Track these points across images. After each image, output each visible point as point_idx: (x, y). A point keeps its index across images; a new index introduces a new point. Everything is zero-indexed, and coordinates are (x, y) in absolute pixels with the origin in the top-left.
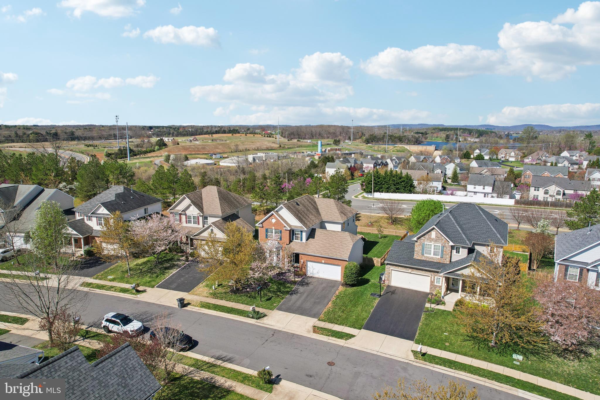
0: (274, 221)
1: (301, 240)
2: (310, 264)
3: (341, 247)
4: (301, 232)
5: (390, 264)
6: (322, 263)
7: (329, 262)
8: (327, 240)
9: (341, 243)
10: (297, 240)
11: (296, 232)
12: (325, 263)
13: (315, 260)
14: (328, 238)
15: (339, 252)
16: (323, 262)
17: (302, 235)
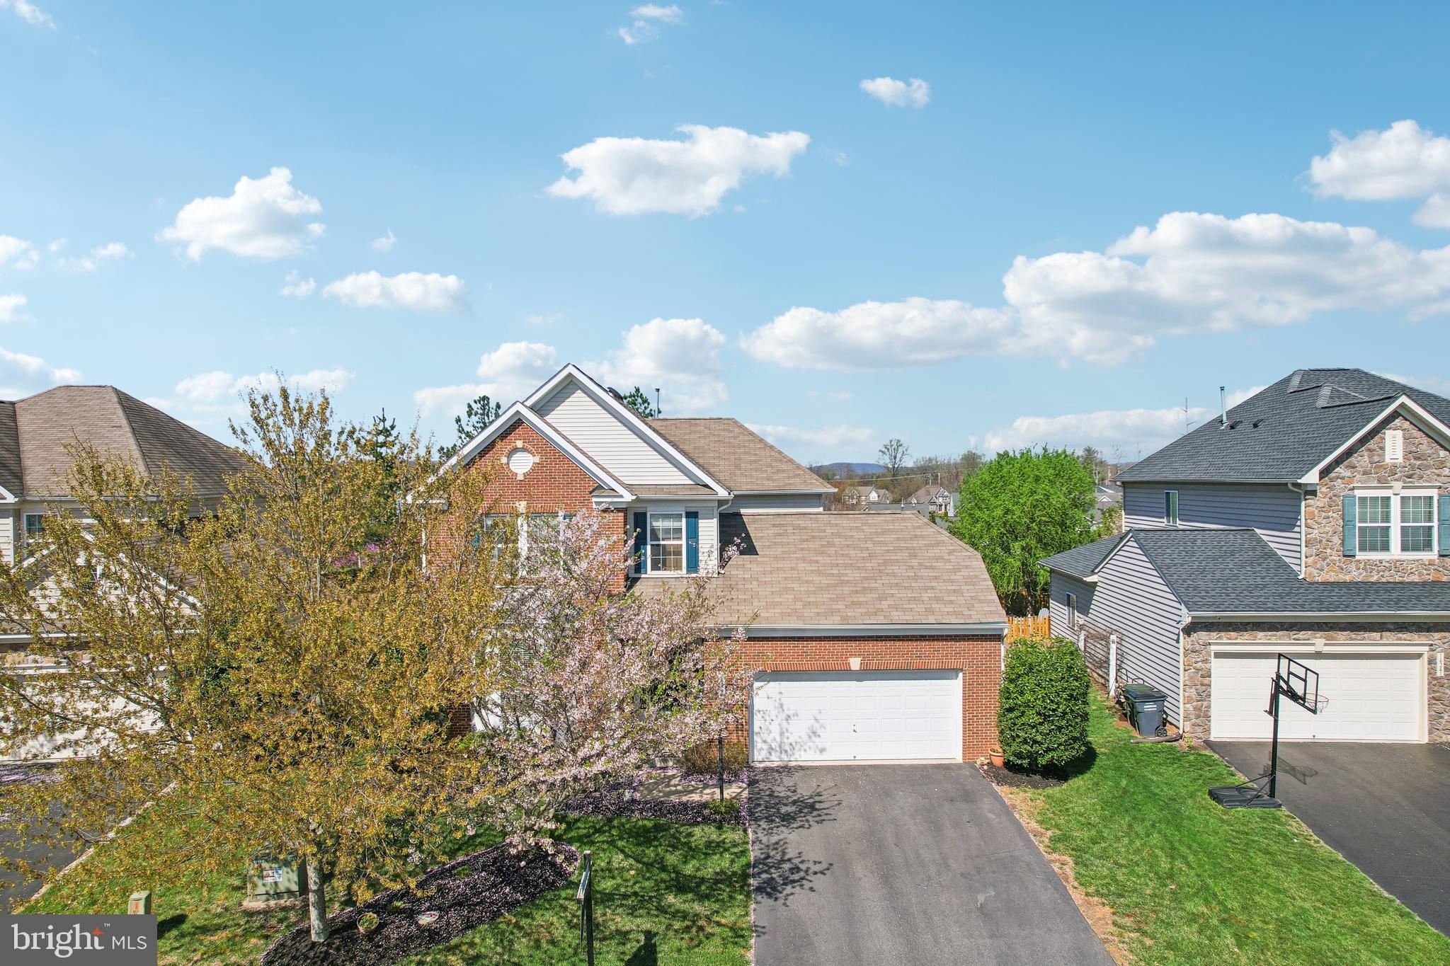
0: (522, 464)
1: (693, 565)
2: (767, 696)
3: (924, 573)
4: (692, 516)
5: (1209, 626)
6: (844, 674)
7: (893, 663)
8: (831, 550)
9: (915, 556)
10: (665, 566)
11: (660, 524)
12: (865, 674)
13: (806, 664)
14: (830, 544)
15: (937, 599)
16: (855, 663)
17: (693, 534)
